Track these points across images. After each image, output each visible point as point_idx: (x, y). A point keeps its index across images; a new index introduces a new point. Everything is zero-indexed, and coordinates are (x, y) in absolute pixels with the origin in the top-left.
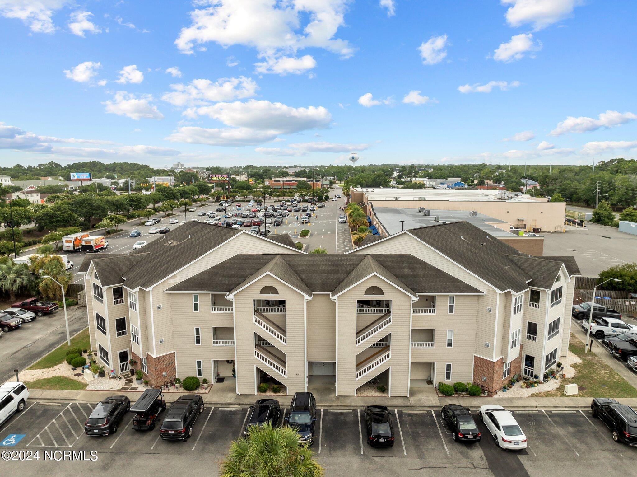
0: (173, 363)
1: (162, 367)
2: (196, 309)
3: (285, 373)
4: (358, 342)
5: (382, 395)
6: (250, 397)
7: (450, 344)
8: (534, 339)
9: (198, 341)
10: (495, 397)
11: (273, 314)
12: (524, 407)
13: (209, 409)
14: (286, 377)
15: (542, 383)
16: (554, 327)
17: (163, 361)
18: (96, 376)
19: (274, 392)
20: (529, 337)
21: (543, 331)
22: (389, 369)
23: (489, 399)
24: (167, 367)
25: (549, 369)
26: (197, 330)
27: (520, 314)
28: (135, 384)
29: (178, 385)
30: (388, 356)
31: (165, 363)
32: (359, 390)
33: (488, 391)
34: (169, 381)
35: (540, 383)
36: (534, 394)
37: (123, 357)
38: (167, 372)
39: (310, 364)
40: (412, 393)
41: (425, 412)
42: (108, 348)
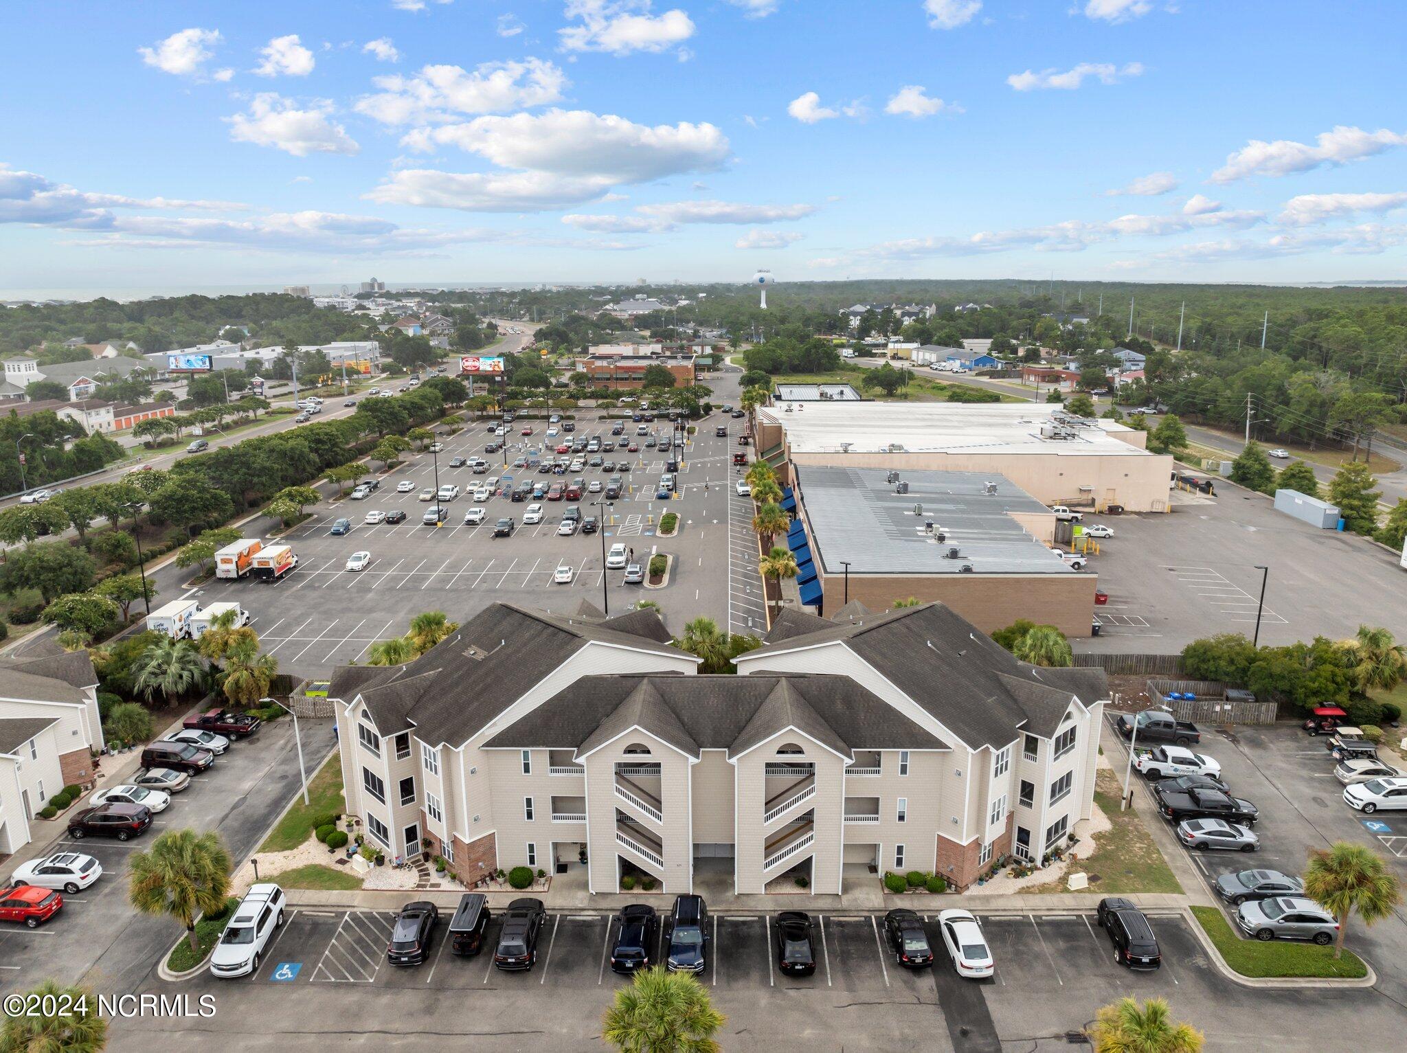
0: (492, 847)
1: (478, 855)
2: (527, 770)
3: (661, 864)
4: (767, 819)
5: (802, 891)
6: (610, 897)
7: (901, 818)
8: (1030, 805)
9: (530, 816)
10: (967, 893)
11: (640, 778)
12: (1005, 910)
13: (553, 917)
14: (662, 869)
15: (1039, 869)
16: (1061, 787)
17: (479, 846)
18: (372, 864)
19: (645, 888)
20: (1022, 802)
21: (1042, 793)
22: (810, 859)
23: (957, 897)
24: (484, 854)
25: (1053, 847)
26: (529, 801)
27: (1006, 775)
28: (435, 877)
29: (501, 880)
30: (811, 838)
31: (481, 849)
32: (768, 885)
33: (956, 886)
34: (487, 873)
35: (1037, 868)
36: (1023, 888)
37: (411, 834)
38: (484, 861)
39: (696, 846)
40: (846, 888)
41: (863, 919)
42: (388, 820)
